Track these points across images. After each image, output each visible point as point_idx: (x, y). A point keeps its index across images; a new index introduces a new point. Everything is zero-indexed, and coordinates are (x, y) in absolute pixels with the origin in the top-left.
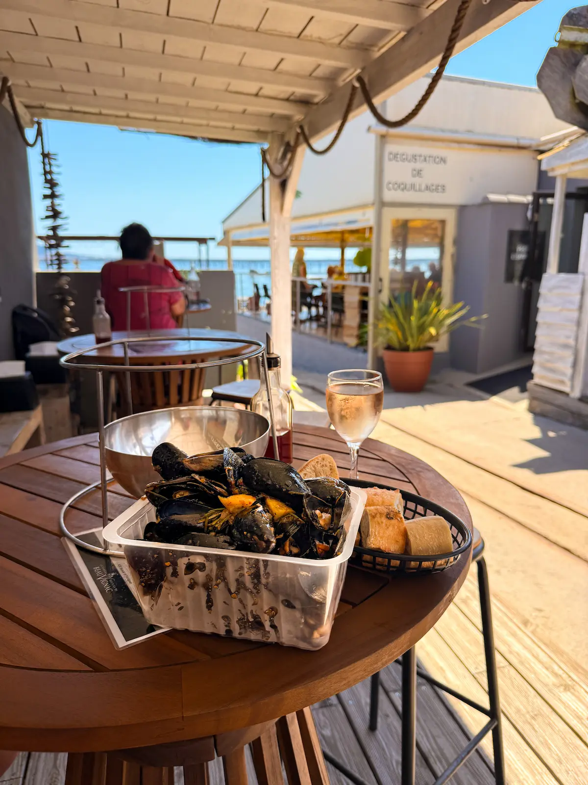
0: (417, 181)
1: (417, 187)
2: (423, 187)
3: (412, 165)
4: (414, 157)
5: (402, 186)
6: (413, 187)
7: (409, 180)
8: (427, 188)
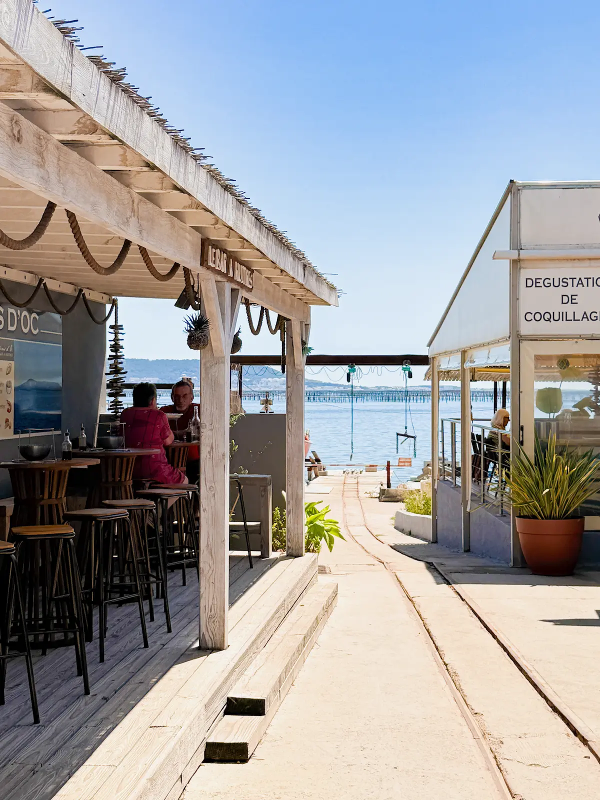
0: (569, 308)
1: (570, 317)
2: (579, 316)
3: (562, 290)
4: (564, 282)
5: (547, 316)
6: (563, 316)
7: (557, 307)
8: (585, 316)
